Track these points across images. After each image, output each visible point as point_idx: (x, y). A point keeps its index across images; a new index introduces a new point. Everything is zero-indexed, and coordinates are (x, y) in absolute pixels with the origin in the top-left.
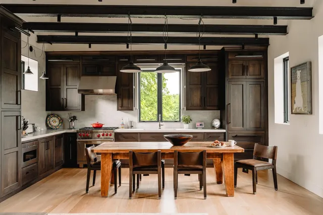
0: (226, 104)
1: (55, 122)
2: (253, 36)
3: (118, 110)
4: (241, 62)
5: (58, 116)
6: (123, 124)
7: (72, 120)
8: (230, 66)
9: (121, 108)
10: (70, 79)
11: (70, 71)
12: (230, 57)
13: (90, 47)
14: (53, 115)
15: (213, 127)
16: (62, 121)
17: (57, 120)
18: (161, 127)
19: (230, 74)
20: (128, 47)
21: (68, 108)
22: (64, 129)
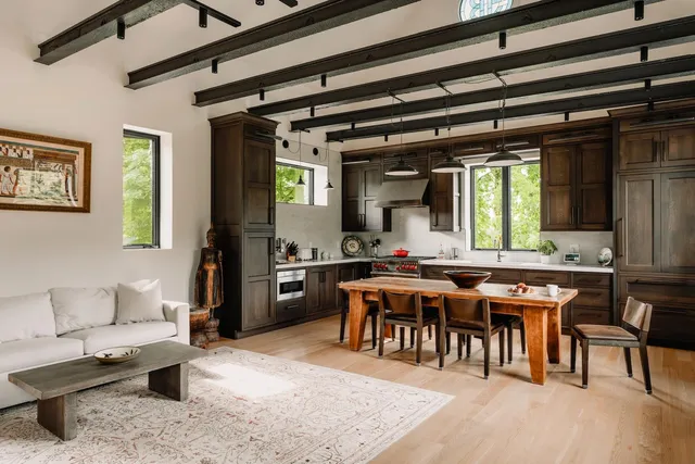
0: (614, 219)
1: (353, 247)
2: (641, 85)
3: (431, 230)
4: (649, 136)
5: (358, 239)
6: (442, 252)
7: (374, 245)
8: (623, 144)
9: (435, 226)
10: (369, 186)
11: (369, 176)
12: (623, 129)
13: (386, 140)
14: (352, 237)
15: (601, 263)
16: (363, 245)
17: (357, 245)
18: (502, 259)
19: (624, 162)
20: (437, 134)
21: (367, 228)
22: (366, 256)
